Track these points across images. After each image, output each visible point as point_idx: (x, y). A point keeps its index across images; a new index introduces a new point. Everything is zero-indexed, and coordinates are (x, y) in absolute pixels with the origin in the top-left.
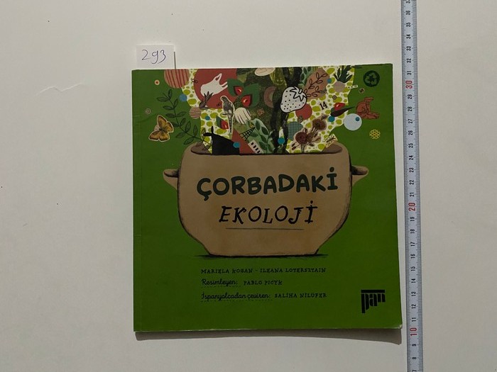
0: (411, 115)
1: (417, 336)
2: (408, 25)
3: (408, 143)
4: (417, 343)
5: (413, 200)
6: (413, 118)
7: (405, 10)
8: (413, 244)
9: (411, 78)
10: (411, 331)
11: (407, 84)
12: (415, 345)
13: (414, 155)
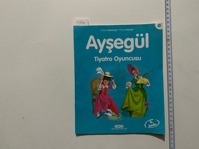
0: (169, 52)
1: (173, 131)
3: (168, 62)
4: (173, 134)
5: (170, 83)
6: (170, 53)
8: (171, 98)
9: (169, 38)
10: (170, 130)
11: (168, 40)
12: (171, 134)
13: (171, 66)
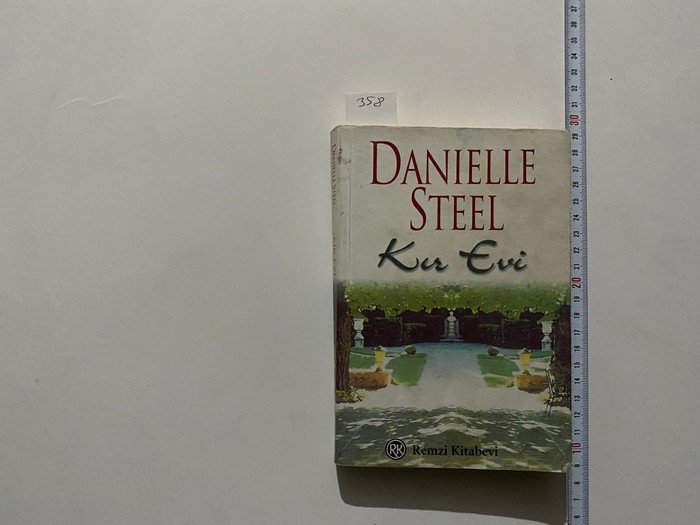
0: (577, 161)
1: (581, 454)
2: (574, 40)
4: (581, 463)
5: (578, 273)
6: (579, 165)
7: (570, 20)
8: (577, 333)
9: (577, 111)
10: (573, 447)
11: (571, 120)
12: (578, 466)
13: (581, 214)
